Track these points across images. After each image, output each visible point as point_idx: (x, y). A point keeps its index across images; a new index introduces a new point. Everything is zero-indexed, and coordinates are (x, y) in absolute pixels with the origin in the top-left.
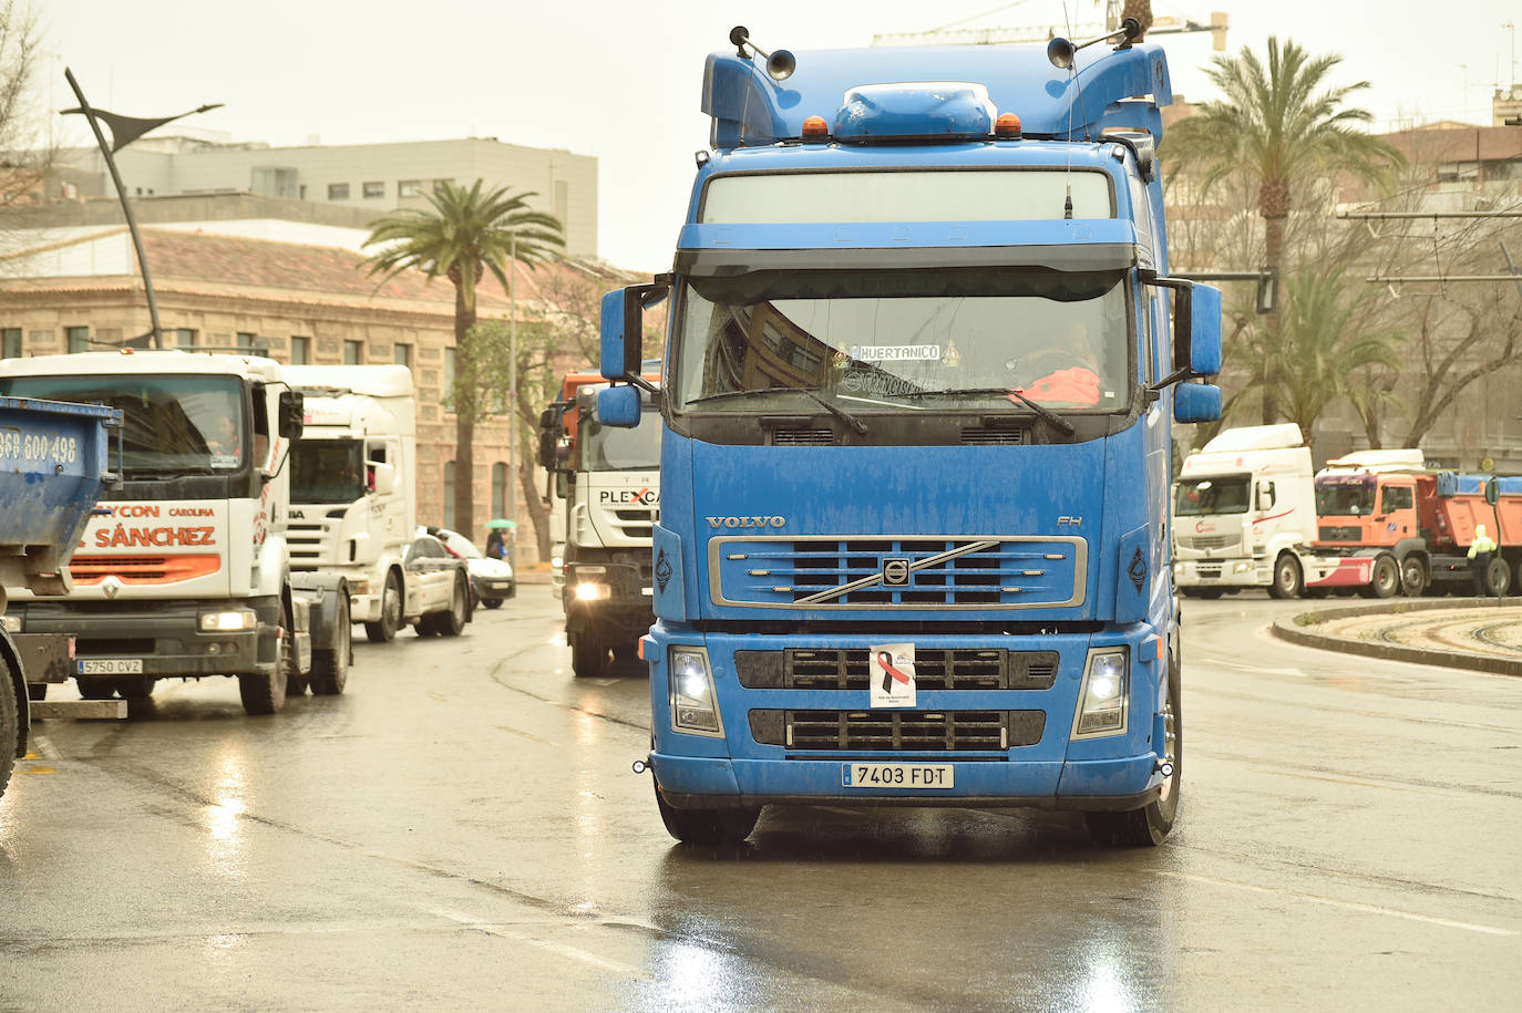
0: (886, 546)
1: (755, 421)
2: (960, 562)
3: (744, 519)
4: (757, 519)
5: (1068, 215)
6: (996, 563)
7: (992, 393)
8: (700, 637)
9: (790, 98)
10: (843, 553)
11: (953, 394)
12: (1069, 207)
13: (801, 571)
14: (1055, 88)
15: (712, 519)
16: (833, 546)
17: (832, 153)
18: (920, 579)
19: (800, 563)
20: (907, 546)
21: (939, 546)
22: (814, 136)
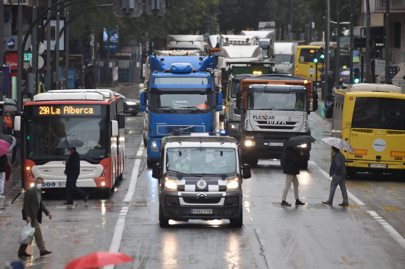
0: (180, 127)
1: (163, 111)
2: (189, 129)
3: (161, 123)
4: (163, 123)
5: (203, 84)
6: (194, 129)
7: (193, 107)
8: (155, 139)
9: (164, 65)
10: (174, 128)
11: (188, 107)
12: (203, 83)
13: (169, 130)
14: (200, 64)
15: (157, 123)
16: (173, 127)
17: (170, 74)
18: (184, 131)
19: (168, 129)
20: (182, 127)
21: (187, 127)
22: (168, 72)
